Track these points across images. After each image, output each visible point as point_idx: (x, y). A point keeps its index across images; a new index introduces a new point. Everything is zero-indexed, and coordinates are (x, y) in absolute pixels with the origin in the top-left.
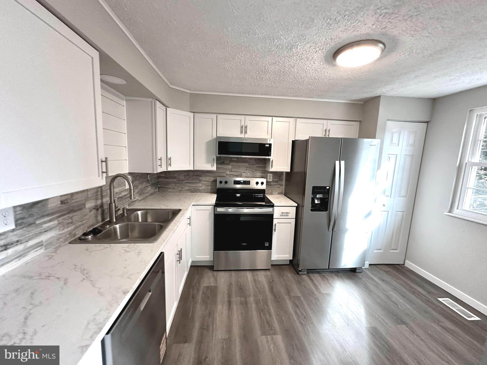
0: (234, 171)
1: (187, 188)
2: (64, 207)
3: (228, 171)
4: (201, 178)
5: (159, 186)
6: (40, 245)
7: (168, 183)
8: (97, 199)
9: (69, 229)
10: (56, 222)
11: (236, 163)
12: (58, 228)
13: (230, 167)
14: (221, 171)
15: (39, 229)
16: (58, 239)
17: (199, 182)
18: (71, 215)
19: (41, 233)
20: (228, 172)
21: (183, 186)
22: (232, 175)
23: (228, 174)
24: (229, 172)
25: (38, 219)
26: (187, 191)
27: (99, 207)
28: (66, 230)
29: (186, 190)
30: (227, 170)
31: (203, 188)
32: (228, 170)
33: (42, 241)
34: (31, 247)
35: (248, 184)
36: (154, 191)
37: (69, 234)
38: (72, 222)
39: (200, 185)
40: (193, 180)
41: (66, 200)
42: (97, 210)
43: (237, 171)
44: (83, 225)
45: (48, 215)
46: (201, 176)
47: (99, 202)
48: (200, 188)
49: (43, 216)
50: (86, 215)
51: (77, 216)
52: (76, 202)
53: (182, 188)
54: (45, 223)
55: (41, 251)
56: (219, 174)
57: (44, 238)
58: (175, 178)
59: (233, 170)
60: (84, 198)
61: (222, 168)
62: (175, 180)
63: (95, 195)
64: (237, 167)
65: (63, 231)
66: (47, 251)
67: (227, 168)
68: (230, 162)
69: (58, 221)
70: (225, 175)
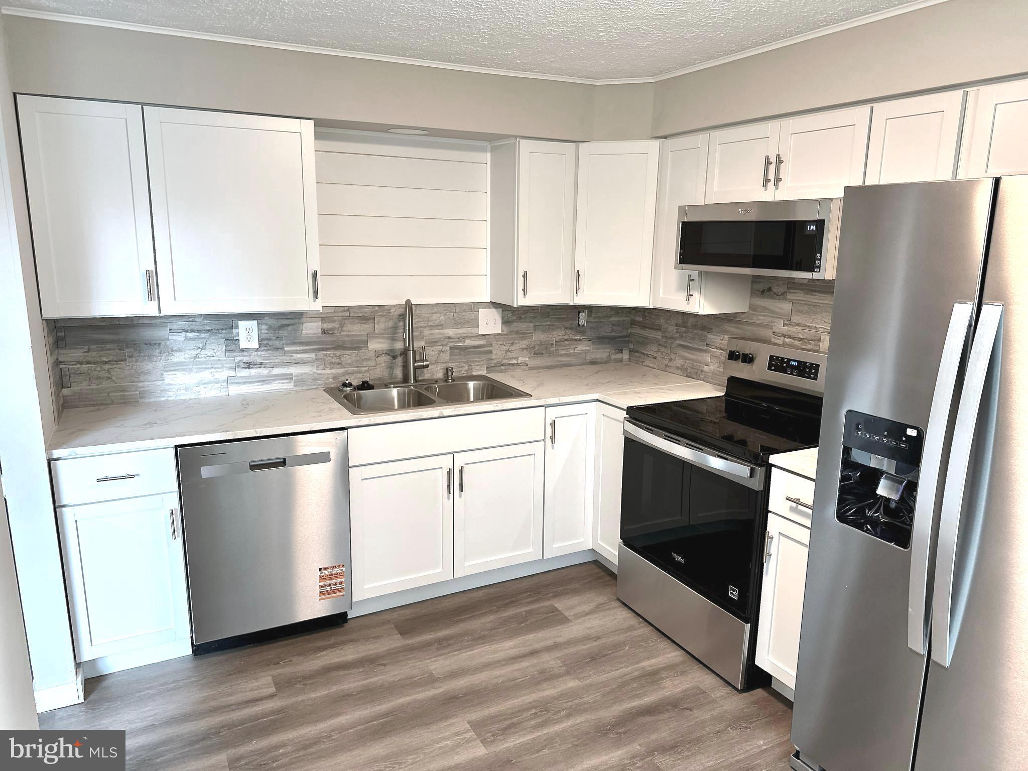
0: (797, 325)
1: (679, 362)
2: (327, 338)
3: (776, 320)
4: (709, 336)
5: (631, 346)
6: (288, 377)
7: (645, 342)
8: (393, 339)
9: (334, 371)
10: (313, 356)
11: (807, 293)
12: (315, 364)
13: (786, 307)
14: (761, 319)
15: (288, 358)
16: (315, 379)
17: (705, 348)
18: (338, 353)
19: (289, 364)
20: (780, 326)
21: (673, 356)
22: (789, 337)
23: (777, 331)
24: (782, 327)
25: (287, 344)
26: (679, 372)
27: (398, 353)
28: (328, 371)
29: (678, 368)
30: (778, 318)
31: (712, 367)
32: (779, 316)
33: (292, 374)
34: (276, 375)
35: (812, 376)
36: (609, 356)
37: (334, 378)
38: (339, 364)
39: (708, 358)
40: (693, 339)
41: (332, 329)
42: (394, 357)
43: (806, 326)
44: (360, 372)
45: (301, 344)
46: (710, 330)
47: (399, 345)
48: (706, 368)
49: (294, 343)
50: (368, 360)
51: (349, 357)
52: (348, 336)
53: (671, 360)
54: (297, 352)
55: (288, 386)
56: (755, 329)
57: (294, 370)
58: (658, 328)
59: (795, 319)
60: (366, 333)
61: (765, 308)
62: (658, 335)
63: (389, 331)
64: (806, 308)
65: (323, 372)
66: (296, 388)
67: (777, 310)
68: (788, 288)
69: (316, 355)
70: (768, 333)
